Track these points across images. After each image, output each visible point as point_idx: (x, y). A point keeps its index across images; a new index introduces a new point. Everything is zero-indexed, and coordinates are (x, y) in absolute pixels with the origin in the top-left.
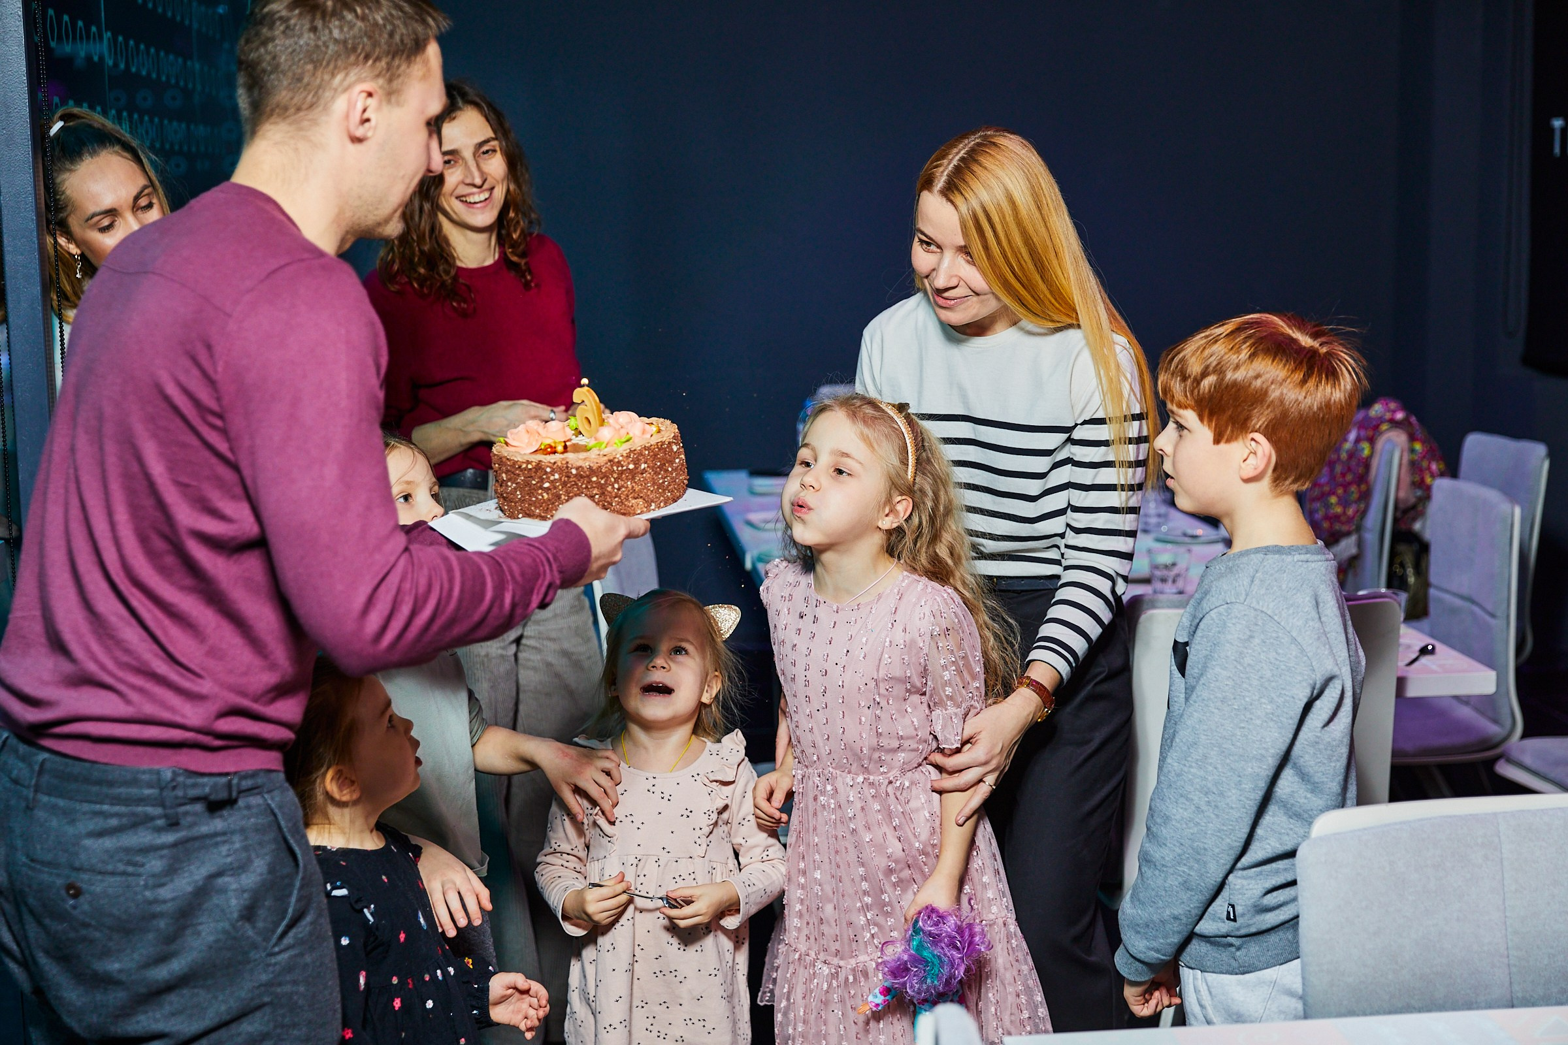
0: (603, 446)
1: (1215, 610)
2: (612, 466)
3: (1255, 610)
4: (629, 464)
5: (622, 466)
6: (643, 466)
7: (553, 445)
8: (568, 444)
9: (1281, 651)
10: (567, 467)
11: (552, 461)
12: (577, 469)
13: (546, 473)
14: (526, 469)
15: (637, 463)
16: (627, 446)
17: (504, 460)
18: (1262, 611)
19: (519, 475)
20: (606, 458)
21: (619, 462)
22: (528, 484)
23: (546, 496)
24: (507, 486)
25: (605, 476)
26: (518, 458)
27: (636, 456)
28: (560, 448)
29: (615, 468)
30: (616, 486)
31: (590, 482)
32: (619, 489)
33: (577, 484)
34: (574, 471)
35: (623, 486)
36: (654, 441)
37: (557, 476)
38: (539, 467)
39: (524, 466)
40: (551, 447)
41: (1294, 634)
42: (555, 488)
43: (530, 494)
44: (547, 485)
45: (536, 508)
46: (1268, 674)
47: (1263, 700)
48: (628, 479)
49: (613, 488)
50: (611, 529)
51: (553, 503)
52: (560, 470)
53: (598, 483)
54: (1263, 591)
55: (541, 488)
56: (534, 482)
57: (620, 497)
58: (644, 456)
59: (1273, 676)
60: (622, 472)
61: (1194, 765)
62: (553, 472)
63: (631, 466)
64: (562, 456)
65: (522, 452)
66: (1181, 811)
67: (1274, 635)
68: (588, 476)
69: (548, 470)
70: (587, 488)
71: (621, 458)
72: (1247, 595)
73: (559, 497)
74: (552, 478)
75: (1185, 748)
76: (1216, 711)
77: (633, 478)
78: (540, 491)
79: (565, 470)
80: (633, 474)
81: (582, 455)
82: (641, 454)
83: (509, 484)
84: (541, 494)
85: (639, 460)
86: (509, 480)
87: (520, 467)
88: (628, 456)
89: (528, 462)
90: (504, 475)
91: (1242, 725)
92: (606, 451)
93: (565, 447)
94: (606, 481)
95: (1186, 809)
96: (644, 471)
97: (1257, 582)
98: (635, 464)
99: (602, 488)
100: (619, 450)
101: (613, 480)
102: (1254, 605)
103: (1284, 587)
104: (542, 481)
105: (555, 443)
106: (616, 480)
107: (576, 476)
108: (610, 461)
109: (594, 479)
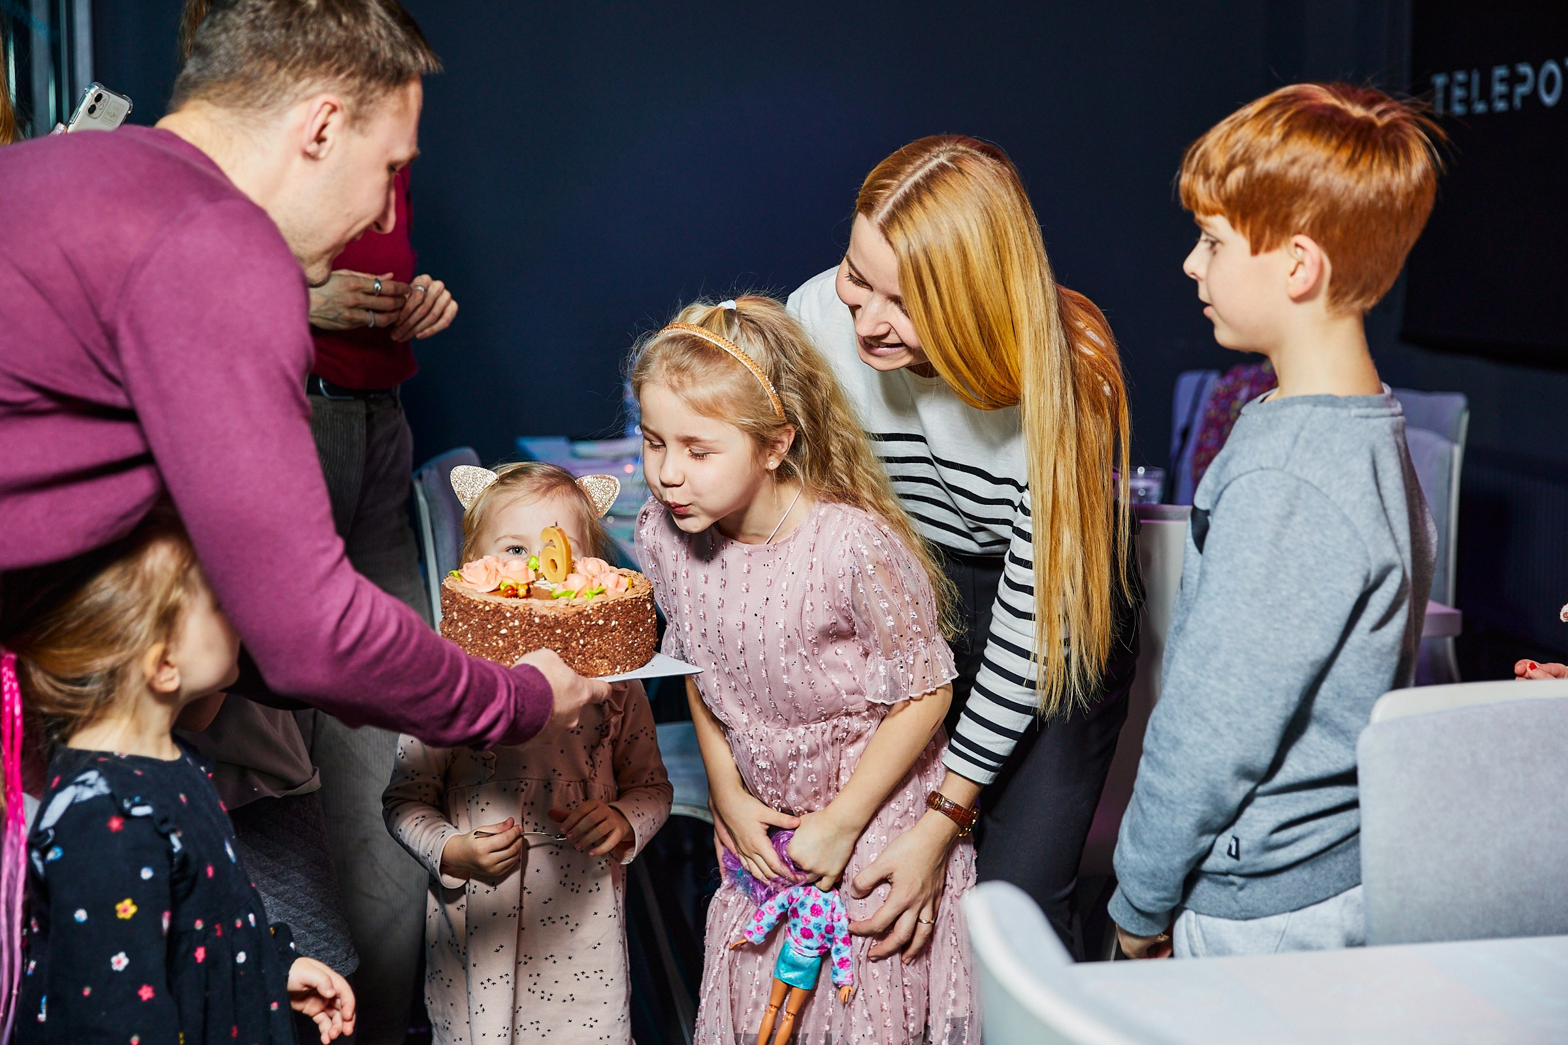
0: (573, 595)
1: (1246, 477)
2: (580, 619)
3: (1298, 479)
4: (599, 619)
5: (591, 621)
6: (613, 623)
7: (515, 586)
8: (531, 586)
9: (1328, 533)
10: (530, 614)
11: (514, 606)
12: (541, 617)
13: (505, 618)
14: (481, 610)
15: (607, 619)
16: (600, 598)
17: (458, 597)
18: (1307, 482)
19: (473, 616)
20: (574, 610)
21: (588, 615)
22: (484, 628)
23: (501, 643)
24: (457, 626)
25: (572, 630)
26: (476, 597)
27: (607, 610)
28: (522, 591)
29: (583, 622)
30: (582, 642)
31: (553, 634)
32: (584, 646)
33: (538, 635)
34: (537, 620)
35: (588, 643)
36: (630, 595)
37: (517, 623)
38: (498, 610)
39: (481, 606)
40: (513, 589)
41: (1347, 511)
42: (513, 636)
43: (484, 639)
44: (504, 631)
45: (488, 654)
46: (1311, 561)
47: (1304, 594)
48: (595, 636)
49: (578, 643)
50: (573, 689)
51: (508, 653)
52: (522, 618)
53: (562, 636)
54: (1308, 455)
55: (497, 634)
56: (489, 626)
57: (584, 655)
58: (616, 612)
59: (1317, 563)
60: (591, 626)
61: (1213, 675)
62: (513, 618)
63: (601, 622)
64: (524, 601)
65: (480, 591)
66: (1194, 733)
67: (1321, 512)
68: (551, 627)
69: (508, 615)
70: (548, 640)
71: (591, 612)
72: (1288, 459)
73: (516, 646)
74: (511, 624)
75: (1203, 653)
76: (1243, 607)
77: (601, 636)
78: (495, 637)
79: (527, 618)
80: (602, 630)
81: (549, 603)
82: (613, 609)
83: (460, 624)
84: (496, 641)
85: (610, 616)
86: (461, 620)
87: (476, 607)
88: (599, 610)
89: (486, 603)
90: (455, 614)
91: (1277, 626)
92: (576, 601)
93: (529, 591)
94: (572, 634)
95: (1200, 732)
96: (614, 629)
97: (1301, 442)
98: (605, 620)
99: (566, 641)
100: (590, 602)
101: (579, 634)
102: (1297, 472)
103: (1336, 450)
104: (499, 626)
105: (517, 585)
106: (582, 636)
107: (538, 625)
108: (579, 613)
109: (559, 631)
